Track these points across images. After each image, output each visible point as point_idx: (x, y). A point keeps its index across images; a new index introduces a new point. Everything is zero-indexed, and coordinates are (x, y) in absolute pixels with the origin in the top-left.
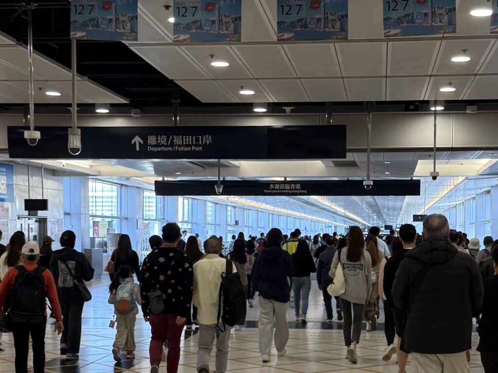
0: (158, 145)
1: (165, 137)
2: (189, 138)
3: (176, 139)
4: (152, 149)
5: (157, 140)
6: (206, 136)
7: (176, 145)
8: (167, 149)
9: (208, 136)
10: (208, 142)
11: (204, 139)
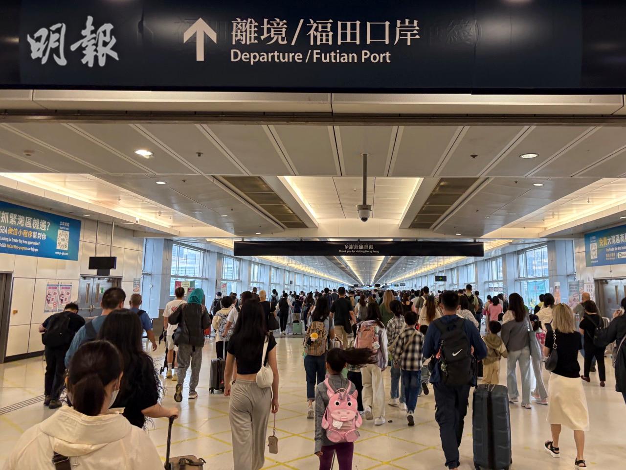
0: (262, 46)
1: (283, 25)
2: (353, 27)
3: (316, 30)
4: (244, 57)
5: (260, 32)
6: (403, 22)
7: (315, 47)
8: (288, 58)
9: (411, 22)
10: (409, 37)
11: (398, 30)
